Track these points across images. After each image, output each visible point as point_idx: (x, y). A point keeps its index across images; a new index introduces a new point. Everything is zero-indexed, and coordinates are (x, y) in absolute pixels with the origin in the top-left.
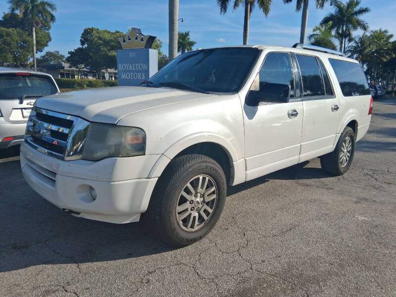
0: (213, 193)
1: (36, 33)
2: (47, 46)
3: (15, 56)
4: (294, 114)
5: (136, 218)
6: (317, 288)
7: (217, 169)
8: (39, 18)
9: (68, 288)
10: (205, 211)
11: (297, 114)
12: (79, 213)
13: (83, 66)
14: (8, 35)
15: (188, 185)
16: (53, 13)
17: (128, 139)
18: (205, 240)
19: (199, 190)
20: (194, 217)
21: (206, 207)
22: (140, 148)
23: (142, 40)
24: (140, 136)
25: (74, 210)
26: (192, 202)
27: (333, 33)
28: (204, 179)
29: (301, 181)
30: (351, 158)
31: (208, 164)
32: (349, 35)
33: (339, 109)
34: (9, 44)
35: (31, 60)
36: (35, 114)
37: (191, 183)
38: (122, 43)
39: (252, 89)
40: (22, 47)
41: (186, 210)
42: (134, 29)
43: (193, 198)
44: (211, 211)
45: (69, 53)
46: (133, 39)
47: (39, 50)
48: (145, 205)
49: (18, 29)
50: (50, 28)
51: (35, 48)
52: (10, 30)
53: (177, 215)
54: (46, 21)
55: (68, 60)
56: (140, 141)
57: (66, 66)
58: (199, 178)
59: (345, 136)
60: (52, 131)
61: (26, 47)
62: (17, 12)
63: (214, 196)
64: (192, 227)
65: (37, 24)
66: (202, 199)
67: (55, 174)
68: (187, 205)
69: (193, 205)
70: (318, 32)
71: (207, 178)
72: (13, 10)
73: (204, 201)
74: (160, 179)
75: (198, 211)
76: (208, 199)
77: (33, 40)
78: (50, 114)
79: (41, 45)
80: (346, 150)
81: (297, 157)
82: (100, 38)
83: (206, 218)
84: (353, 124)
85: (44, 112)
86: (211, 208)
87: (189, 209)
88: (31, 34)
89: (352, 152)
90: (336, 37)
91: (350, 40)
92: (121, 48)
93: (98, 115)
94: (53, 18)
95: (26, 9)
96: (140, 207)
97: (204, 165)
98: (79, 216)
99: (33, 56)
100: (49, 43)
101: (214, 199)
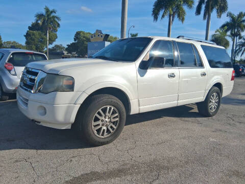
0: (117, 117)
1: (49, 34)
2: (55, 41)
3: (36, 47)
4: (172, 76)
5: (69, 127)
6: (166, 172)
7: (119, 103)
8: (51, 26)
9: (28, 160)
10: (111, 127)
11: (175, 76)
12: (40, 123)
13: (75, 53)
14: (33, 34)
15: (100, 110)
16: (59, 22)
17: (64, 82)
18: (111, 145)
19: (107, 114)
20: (104, 130)
21: (112, 124)
22: (71, 88)
23: (102, 36)
24: (71, 81)
25: (37, 120)
26: (102, 121)
27: (229, 33)
28: (110, 108)
29: (183, 118)
30: (218, 107)
31: (112, 100)
32: (240, 35)
33: (206, 75)
34: (34, 40)
35: (46, 49)
36: (26, 71)
37: (102, 110)
38: (91, 38)
39: (144, 60)
40: (41, 42)
41: (98, 125)
42: (97, 30)
43: (103, 118)
44: (115, 127)
45: (67, 45)
46: (97, 36)
47: (51, 43)
48: (73, 119)
49: (39, 32)
50: (57, 31)
51: (48, 42)
52: (35, 32)
53: (93, 127)
54: (55, 27)
55: (67, 49)
56: (71, 84)
57: (65, 53)
58: (107, 107)
59: (213, 92)
60: (30, 79)
61: (43, 42)
62: (39, 22)
63: (117, 119)
64: (103, 135)
65: (50, 29)
66: (109, 120)
67: (27, 100)
68: (100, 122)
69: (103, 123)
70: (218, 33)
71: (112, 108)
72: (37, 21)
73: (110, 121)
74: (82, 105)
75: (107, 126)
76: (113, 120)
77: (47, 38)
78: (33, 70)
79: (51, 41)
80: (214, 101)
81: (176, 102)
82: (84, 37)
83: (112, 131)
84: (218, 85)
85: (30, 70)
86: (116, 126)
87: (101, 125)
88: (46, 34)
89: (219, 103)
90: (229, 36)
91: (240, 38)
92: (90, 41)
93: (51, 70)
94: (59, 25)
95: (44, 20)
96: (70, 120)
97: (110, 100)
98: (40, 124)
99: (47, 47)
100: (56, 40)
101: (117, 121)
